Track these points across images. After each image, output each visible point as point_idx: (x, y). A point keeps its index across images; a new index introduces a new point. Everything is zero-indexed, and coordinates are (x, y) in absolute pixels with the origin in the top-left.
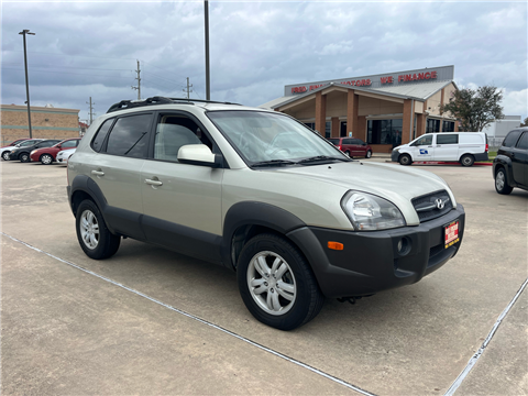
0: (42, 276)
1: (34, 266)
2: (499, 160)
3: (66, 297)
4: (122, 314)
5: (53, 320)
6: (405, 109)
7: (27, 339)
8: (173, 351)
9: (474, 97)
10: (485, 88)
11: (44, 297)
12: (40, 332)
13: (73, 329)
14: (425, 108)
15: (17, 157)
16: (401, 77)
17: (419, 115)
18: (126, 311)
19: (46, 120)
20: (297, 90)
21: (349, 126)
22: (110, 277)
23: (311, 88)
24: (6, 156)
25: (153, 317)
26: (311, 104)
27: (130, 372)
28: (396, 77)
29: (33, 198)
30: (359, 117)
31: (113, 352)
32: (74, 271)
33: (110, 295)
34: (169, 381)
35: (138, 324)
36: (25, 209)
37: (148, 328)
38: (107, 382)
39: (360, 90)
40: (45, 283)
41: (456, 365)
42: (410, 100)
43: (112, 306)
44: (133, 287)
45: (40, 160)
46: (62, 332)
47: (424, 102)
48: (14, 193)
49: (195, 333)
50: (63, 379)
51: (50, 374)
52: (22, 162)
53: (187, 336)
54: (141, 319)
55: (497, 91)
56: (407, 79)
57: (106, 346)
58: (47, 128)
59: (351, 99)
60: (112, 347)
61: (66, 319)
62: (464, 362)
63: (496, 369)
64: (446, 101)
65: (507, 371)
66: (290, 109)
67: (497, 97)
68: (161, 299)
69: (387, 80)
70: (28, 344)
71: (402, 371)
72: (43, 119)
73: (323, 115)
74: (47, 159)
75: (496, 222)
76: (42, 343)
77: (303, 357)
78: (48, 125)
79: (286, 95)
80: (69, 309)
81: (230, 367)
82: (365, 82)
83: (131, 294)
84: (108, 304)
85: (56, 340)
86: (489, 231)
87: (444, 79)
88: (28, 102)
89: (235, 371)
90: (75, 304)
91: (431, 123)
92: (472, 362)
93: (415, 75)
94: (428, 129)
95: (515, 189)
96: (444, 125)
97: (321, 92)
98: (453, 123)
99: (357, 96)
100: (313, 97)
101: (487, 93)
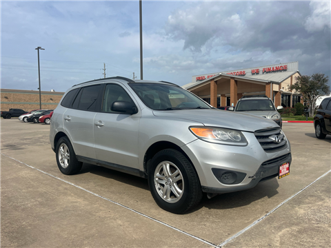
0: (32, 180)
1: (28, 175)
2: (317, 118)
3: (42, 189)
4: (70, 198)
5: (32, 200)
6: (267, 89)
7: (16, 208)
8: (91, 215)
9: (310, 80)
10: (317, 75)
11: (30, 189)
12: (24, 205)
13: (41, 204)
14: (280, 88)
15: (31, 120)
16: (264, 69)
17: (276, 92)
18: (72, 196)
19: (51, 99)
20: (199, 79)
21: (232, 99)
23: (208, 77)
24: (25, 120)
25: (86, 199)
26: (207, 88)
27: (65, 223)
28: (262, 69)
29: (36, 142)
30: (238, 94)
31: (60, 214)
33: (66, 189)
34: (85, 227)
35: (76, 202)
37: (81, 203)
39: (238, 78)
40: (32, 183)
41: (246, 224)
42: (270, 83)
43: (65, 194)
44: (79, 185)
45: (44, 122)
46: (35, 205)
47: (279, 84)
48: (26, 139)
49: (106, 206)
50: (30, 225)
51: (24, 223)
52: (35, 123)
53: (101, 208)
55: (325, 77)
56: (269, 70)
57: (57, 212)
58: (51, 104)
60: (60, 212)
61: (39, 200)
62: (251, 222)
63: (268, 226)
64: (294, 82)
65: (274, 227)
66: (195, 90)
68: (93, 191)
69: (256, 71)
70: (16, 210)
71: (214, 225)
72: (49, 98)
74: (48, 121)
76: (23, 210)
78: (51, 102)
80: (41, 195)
81: (120, 222)
82: (242, 73)
83: (77, 188)
87: (292, 70)
88: (39, 88)
89: (122, 224)
90: (45, 193)
91: (285, 98)
92: (256, 222)
93: (273, 68)
94: (283, 100)
95: (327, 135)
96: (293, 99)
97: (213, 79)
98: (299, 97)
99: (236, 81)
100: (209, 82)
101: (318, 78)
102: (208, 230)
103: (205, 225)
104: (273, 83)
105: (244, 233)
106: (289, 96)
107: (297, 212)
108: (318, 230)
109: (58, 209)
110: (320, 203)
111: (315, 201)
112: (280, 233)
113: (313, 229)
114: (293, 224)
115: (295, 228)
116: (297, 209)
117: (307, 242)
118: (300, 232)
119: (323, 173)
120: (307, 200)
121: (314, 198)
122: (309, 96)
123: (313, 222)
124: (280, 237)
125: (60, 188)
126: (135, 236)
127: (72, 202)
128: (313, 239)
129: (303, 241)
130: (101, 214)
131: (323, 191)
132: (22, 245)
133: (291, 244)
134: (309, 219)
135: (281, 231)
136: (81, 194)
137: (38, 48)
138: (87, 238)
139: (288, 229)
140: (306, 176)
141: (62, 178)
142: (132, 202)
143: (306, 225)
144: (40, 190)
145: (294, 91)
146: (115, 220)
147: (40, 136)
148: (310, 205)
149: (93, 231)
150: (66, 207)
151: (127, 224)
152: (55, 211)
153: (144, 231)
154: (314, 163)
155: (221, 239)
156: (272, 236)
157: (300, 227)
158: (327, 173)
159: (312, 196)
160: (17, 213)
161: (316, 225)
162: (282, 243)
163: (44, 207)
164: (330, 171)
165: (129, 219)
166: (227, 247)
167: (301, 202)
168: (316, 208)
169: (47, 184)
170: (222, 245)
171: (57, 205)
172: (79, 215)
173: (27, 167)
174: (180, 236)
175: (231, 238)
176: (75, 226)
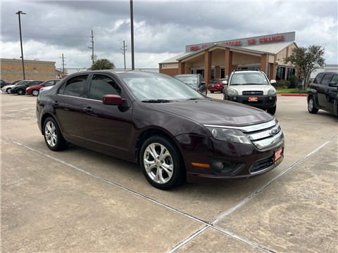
1: (15, 152)
3: (30, 168)
4: (61, 176)
5: (22, 179)
6: (262, 60)
7: (5, 188)
8: (83, 194)
9: (306, 52)
10: (313, 47)
11: (18, 168)
12: (13, 184)
13: (31, 183)
14: (275, 59)
15: (15, 92)
16: (260, 40)
17: (271, 64)
18: (63, 175)
19: (35, 68)
20: (194, 48)
21: (227, 71)
22: (58, 158)
23: (203, 47)
24: (9, 91)
25: (77, 178)
26: (201, 59)
27: (57, 203)
28: (258, 40)
29: (22, 115)
30: (232, 66)
31: (51, 194)
32: (38, 155)
33: (56, 167)
34: (77, 207)
35: (68, 181)
36: (16, 122)
37: (73, 183)
38: (44, 208)
39: (233, 48)
40: (20, 161)
42: (265, 55)
43: (56, 173)
46: (25, 184)
47: (275, 55)
48: (11, 113)
49: (98, 185)
50: (21, 206)
51: (14, 204)
52: (19, 94)
53: (93, 187)
54: (70, 179)
55: (321, 49)
56: (265, 40)
57: (48, 191)
58: (35, 74)
59: (227, 54)
60: (51, 192)
61: (28, 178)
62: (242, 200)
64: (289, 55)
65: (264, 204)
66: (188, 61)
67: (321, 53)
68: (84, 169)
69: (252, 42)
71: (206, 204)
72: (33, 68)
73: (210, 65)
74: (36, 93)
75: (299, 129)
76: (13, 190)
77: (154, 197)
78: (36, 72)
79: (187, 52)
80: (31, 174)
81: (113, 201)
82: (238, 43)
84: (54, 171)
85: (20, 188)
86: (292, 134)
87: (289, 41)
88: (22, 57)
89: (115, 203)
90: (35, 171)
91: (279, 70)
93: (270, 39)
94: (277, 73)
95: (320, 110)
96: (288, 71)
98: (294, 70)
99: (231, 52)
100: (204, 53)
101: (315, 50)
102: (201, 208)
103: (197, 203)
104: (269, 54)
105: (235, 211)
106: (284, 69)
107: (286, 189)
108: (306, 207)
109: (49, 188)
110: (309, 180)
111: (305, 178)
112: (269, 210)
113: (302, 207)
114: (282, 201)
115: (284, 205)
116: (286, 186)
117: (296, 220)
118: (288, 209)
119: (314, 149)
120: (296, 178)
121: (303, 175)
122: (304, 68)
123: (301, 199)
124: (270, 214)
125: (50, 166)
126: (128, 215)
127: (63, 181)
128: (301, 216)
130: (95, 193)
131: (312, 168)
132: (14, 227)
133: (280, 221)
134: (298, 197)
136: (72, 173)
137: (19, 13)
138: (80, 218)
139: (277, 206)
140: (296, 152)
141: (51, 156)
142: (125, 180)
143: (295, 203)
145: (289, 64)
146: (108, 199)
147: (25, 109)
148: (299, 182)
149: (86, 211)
150: (57, 186)
151: (119, 203)
152: (45, 191)
153: (137, 210)
154: (305, 138)
155: (213, 217)
156: (262, 214)
157: (289, 204)
158: (317, 150)
159: (301, 173)
160: (6, 193)
161: (304, 203)
162: (271, 220)
163: (34, 187)
164: (320, 147)
165: (122, 199)
166: (218, 224)
167: (290, 180)
168: (305, 185)
169: (36, 162)
170: (214, 223)
171: (48, 184)
172: (71, 195)
173: (14, 144)
174: (172, 214)
175: (222, 216)
176: (68, 206)
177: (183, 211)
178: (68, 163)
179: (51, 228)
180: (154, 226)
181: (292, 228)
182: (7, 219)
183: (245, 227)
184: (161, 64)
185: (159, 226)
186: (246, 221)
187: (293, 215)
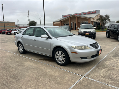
0: (11, 56)
1: (9, 55)
2: (107, 31)
3: (17, 60)
5: (15, 64)
6: (89, 20)
7: (10, 67)
8: (38, 68)
9: (104, 17)
11: (12, 60)
12: (12, 66)
13: (19, 65)
14: (93, 20)
16: (88, 13)
17: (92, 21)
18: (29, 62)
19: (8, 25)
20: (65, 16)
21: (77, 24)
22: (25, 56)
23: (68, 16)
26: (68, 20)
27: (30, 71)
28: (87, 13)
29: (7, 42)
30: (79, 22)
31: (27, 68)
32: (17, 55)
33: (25, 59)
34: (37, 72)
35: (31, 64)
36: (5, 44)
37: (33, 65)
38: (26, 73)
39: (79, 16)
40: (12, 58)
41: (90, 68)
43: (26, 61)
45: (7, 34)
46: (17, 66)
47: (93, 18)
48: (2, 41)
49: (42, 65)
50: (18, 73)
51: (15, 72)
54: (32, 63)
56: (90, 13)
58: (8, 26)
59: (77, 18)
61: (17, 64)
62: (92, 68)
63: (98, 69)
64: (98, 18)
66: (63, 21)
67: (109, 17)
68: (35, 60)
69: (85, 14)
70: (10, 68)
73: (71, 22)
74: (9, 33)
75: (105, 44)
76: (13, 68)
77: (62, 68)
80: (17, 62)
81: (49, 70)
82: (80, 14)
83: (29, 59)
85: (15, 67)
87: (98, 13)
92: (94, 68)
93: (91, 12)
94: (94, 24)
96: (98, 23)
97: (70, 17)
98: (100, 23)
99: (78, 17)
100: (68, 18)
101: (107, 16)
102: (79, 71)
103: (77, 70)
104: (91, 18)
105: (91, 71)
106: (96, 23)
107: (106, 64)
108: (113, 69)
110: (112, 60)
111: (111, 60)
112: (102, 71)
113: (112, 69)
114: (105, 68)
115: (106, 69)
116: (105, 63)
118: (108, 70)
120: (108, 60)
121: (110, 59)
122: (103, 23)
124: (102, 72)
125: (23, 59)
126: (56, 75)
128: (112, 72)
129: (110, 73)
130: (41, 67)
131: (112, 56)
132: (18, 80)
134: (110, 66)
135: (102, 70)
136: (31, 61)
138: (40, 76)
139: (104, 69)
140: (106, 52)
142: (51, 63)
143: (110, 68)
144: (16, 60)
145: (98, 21)
147: (7, 39)
148: (109, 61)
149: (41, 74)
150: (28, 66)
151: (51, 71)
152: (24, 67)
153: (58, 73)
154: (108, 47)
155: (84, 74)
156: (100, 72)
158: (112, 50)
159: (109, 58)
160: (11, 69)
161: (112, 68)
162: (103, 74)
163: (20, 66)
164: (113, 49)
165: (52, 69)
166: (86, 76)
167: (106, 61)
168: (111, 62)
169: (18, 58)
170: (85, 76)
171: (25, 65)
172: (34, 69)
173: (7, 52)
174: (70, 74)
175: (87, 73)
176: (34, 72)
177: (73, 72)
178: (29, 58)
179: (31, 80)
180: (65, 78)
181: (111, 76)
182: (14, 78)
183: (95, 76)
184: (53, 22)
185: (67, 77)
186: (95, 75)
187: (110, 72)
